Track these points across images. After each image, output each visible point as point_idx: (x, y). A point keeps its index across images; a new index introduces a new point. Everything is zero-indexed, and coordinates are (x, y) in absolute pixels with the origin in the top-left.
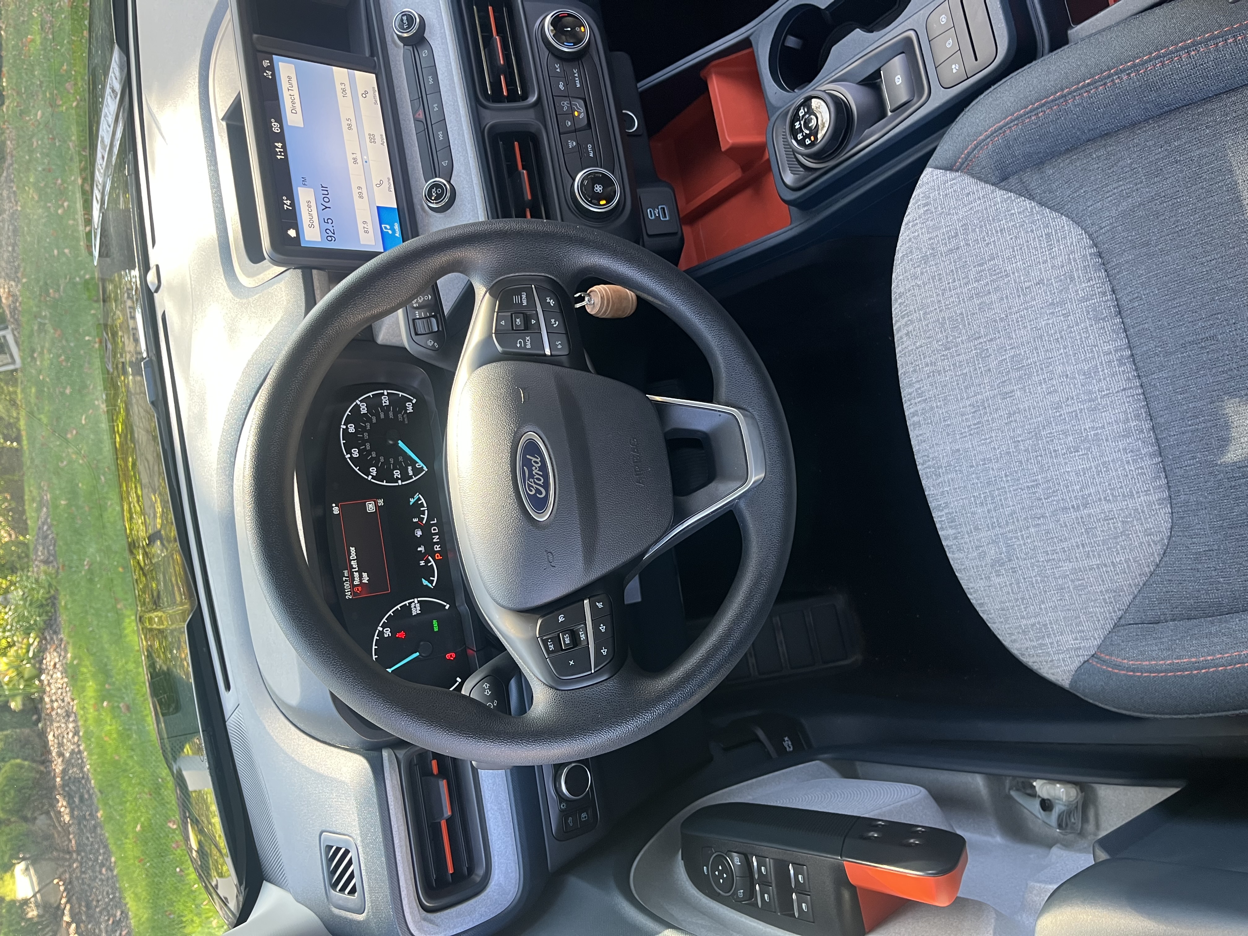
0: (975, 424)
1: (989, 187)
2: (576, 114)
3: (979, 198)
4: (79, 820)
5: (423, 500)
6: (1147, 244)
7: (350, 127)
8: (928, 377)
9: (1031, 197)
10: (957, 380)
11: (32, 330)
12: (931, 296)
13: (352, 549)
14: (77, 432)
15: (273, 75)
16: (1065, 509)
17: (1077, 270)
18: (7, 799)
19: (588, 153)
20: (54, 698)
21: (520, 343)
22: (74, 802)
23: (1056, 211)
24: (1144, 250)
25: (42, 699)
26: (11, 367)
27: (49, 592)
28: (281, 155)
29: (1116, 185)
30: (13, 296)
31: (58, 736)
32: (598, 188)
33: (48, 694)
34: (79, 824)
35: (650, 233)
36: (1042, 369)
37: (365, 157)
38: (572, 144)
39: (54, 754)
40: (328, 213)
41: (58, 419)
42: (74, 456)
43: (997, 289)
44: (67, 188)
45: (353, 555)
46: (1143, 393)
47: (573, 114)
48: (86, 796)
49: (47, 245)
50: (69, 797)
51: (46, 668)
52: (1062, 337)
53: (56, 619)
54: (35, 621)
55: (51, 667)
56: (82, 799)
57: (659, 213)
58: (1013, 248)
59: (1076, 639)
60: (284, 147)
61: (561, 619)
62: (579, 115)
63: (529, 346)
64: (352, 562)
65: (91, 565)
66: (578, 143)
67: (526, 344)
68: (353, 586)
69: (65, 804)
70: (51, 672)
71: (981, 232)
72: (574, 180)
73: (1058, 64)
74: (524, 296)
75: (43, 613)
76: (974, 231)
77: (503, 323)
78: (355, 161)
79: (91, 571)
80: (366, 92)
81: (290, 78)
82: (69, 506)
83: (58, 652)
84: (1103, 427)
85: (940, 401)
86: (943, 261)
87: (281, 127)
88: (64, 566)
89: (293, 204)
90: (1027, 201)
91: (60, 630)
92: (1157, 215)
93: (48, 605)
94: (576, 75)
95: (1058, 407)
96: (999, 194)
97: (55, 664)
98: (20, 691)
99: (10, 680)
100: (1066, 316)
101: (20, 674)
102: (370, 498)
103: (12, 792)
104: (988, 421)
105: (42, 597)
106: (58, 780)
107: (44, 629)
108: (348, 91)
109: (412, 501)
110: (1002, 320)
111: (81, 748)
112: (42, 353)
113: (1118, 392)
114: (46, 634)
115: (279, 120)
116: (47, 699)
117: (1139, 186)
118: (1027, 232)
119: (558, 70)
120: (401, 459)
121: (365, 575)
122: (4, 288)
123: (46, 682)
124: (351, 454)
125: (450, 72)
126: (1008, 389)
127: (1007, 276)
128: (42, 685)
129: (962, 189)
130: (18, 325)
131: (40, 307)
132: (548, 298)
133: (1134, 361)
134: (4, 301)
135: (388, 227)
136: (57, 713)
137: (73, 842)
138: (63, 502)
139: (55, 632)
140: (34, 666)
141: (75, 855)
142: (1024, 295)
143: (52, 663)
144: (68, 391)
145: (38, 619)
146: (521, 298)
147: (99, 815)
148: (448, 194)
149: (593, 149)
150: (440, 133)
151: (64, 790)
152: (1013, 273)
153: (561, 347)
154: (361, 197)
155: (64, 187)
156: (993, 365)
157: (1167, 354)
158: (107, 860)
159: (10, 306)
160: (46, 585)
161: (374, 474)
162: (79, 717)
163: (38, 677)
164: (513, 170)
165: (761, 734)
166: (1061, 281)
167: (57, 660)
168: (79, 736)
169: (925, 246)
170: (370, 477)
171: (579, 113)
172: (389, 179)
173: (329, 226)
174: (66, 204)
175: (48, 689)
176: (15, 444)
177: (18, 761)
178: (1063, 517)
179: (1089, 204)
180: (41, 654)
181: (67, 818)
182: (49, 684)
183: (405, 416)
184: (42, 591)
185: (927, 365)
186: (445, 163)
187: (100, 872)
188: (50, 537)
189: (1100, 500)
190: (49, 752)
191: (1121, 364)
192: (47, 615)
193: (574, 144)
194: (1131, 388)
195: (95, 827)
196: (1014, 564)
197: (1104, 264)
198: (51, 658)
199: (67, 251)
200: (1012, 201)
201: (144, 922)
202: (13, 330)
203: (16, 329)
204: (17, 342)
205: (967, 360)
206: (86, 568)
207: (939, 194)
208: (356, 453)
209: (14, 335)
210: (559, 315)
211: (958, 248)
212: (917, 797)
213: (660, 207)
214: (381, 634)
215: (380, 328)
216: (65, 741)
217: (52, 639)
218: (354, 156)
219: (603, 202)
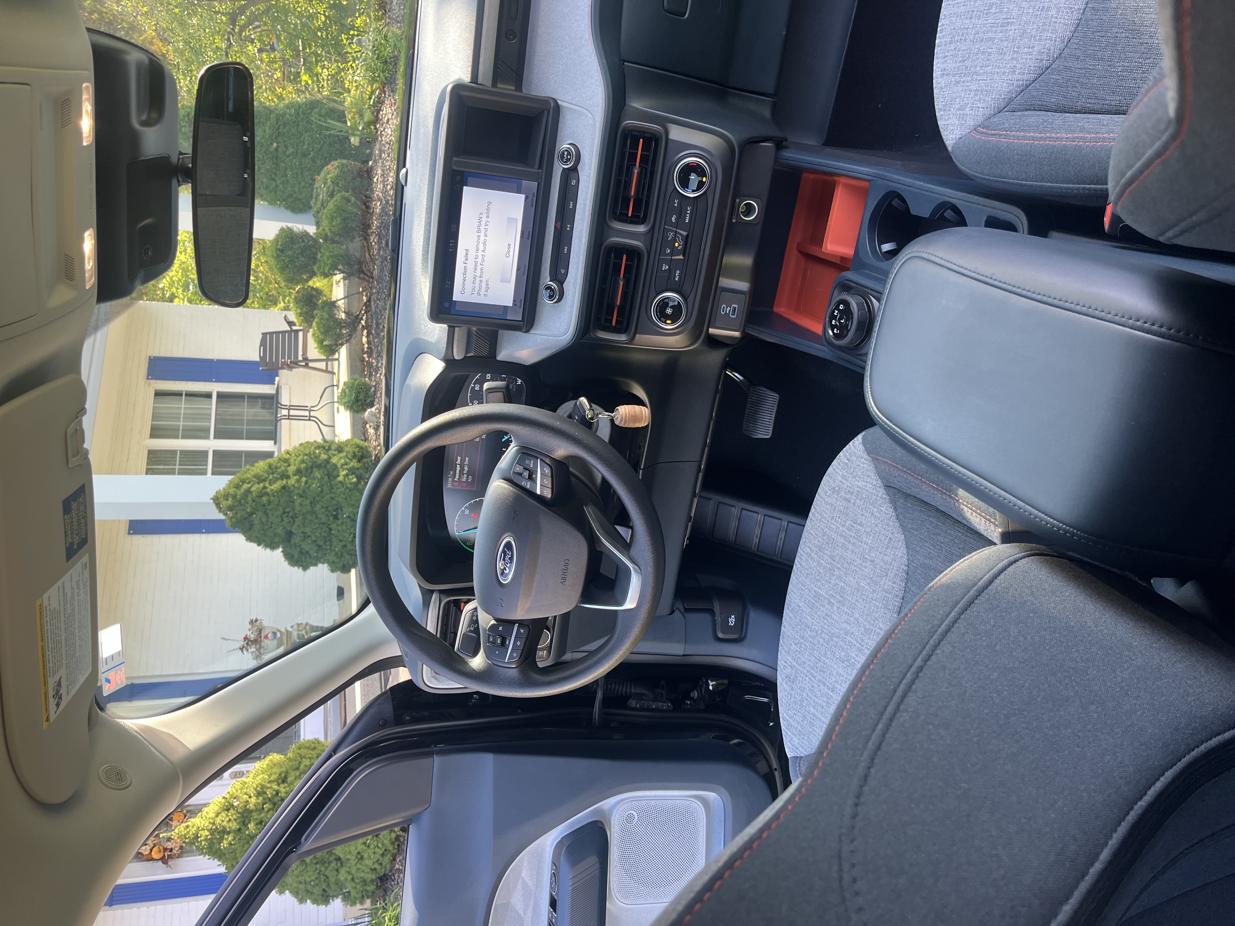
1: (879, 483)
2: (677, 245)
3: (872, 484)
9: (895, 509)
12: (827, 514)
13: (459, 458)
16: (824, 684)
17: (891, 572)
19: (675, 277)
20: (382, 149)
21: (524, 483)
22: (382, 243)
23: (901, 529)
25: (374, 145)
28: (452, 249)
29: (930, 547)
32: (669, 311)
33: (379, 143)
36: (850, 607)
38: (665, 267)
39: (375, 195)
43: (854, 544)
47: (674, 244)
50: (378, 238)
51: (382, 120)
54: (379, 74)
55: (385, 121)
56: (386, 245)
57: (729, 311)
58: (872, 529)
63: (528, 487)
64: (457, 467)
66: (669, 268)
68: (453, 481)
69: (375, 240)
71: (863, 504)
72: (658, 295)
74: (532, 462)
75: (386, 69)
76: (861, 500)
90: (892, 510)
94: (689, 212)
95: (846, 633)
96: (882, 492)
100: (874, 591)
101: (361, 116)
104: (817, 607)
105: (388, 55)
107: (385, 84)
109: (505, 438)
110: (847, 563)
114: (386, 89)
116: (377, 148)
118: (882, 527)
119: (676, 205)
123: (379, 132)
124: (473, 403)
125: (585, 206)
126: (833, 601)
129: (867, 470)
139: (393, 91)
140: (372, 113)
145: (381, 73)
149: (680, 275)
150: (566, 247)
152: (865, 544)
153: (548, 494)
156: (833, 581)
163: (375, 124)
166: (881, 570)
169: (838, 483)
171: (679, 245)
172: (525, 265)
175: (380, 139)
177: (347, 194)
179: (916, 543)
180: (380, 105)
182: (381, 135)
183: (514, 386)
184: (388, 49)
186: (563, 271)
190: (372, 191)
192: (389, 73)
193: (667, 267)
196: (794, 686)
197: (906, 580)
198: (386, 112)
200: (886, 502)
207: (856, 460)
208: (476, 403)
211: (849, 501)
213: (732, 306)
214: (463, 512)
216: (384, 189)
217: (388, 95)
219: (668, 322)
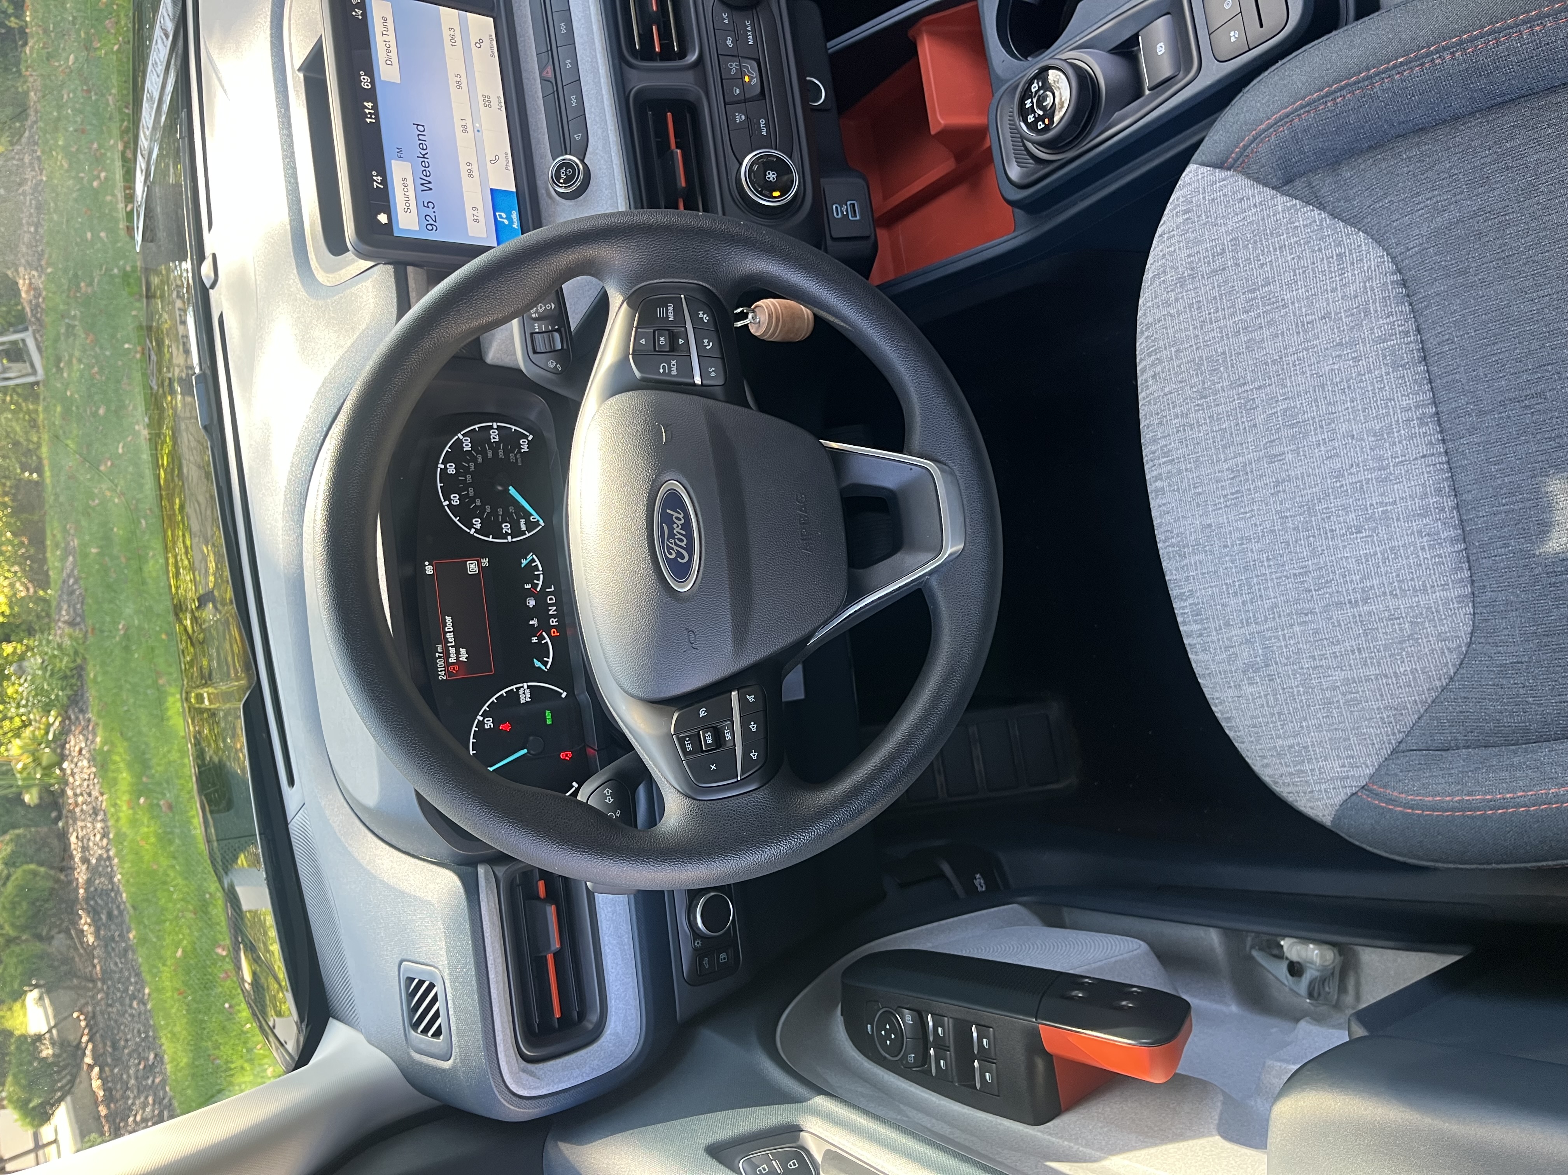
0: (1232, 494)
1: (1268, 192)
2: (747, 79)
3: (1255, 205)
4: (107, 942)
5: (538, 562)
6: (1464, 272)
7: (459, 85)
8: (1178, 432)
9: (1322, 207)
10: (1214, 437)
11: (58, 334)
12: (1186, 330)
13: (448, 619)
14: (112, 464)
15: (364, 14)
16: (1339, 605)
17: (1374, 302)
18: (18, 913)
19: (761, 130)
20: (78, 791)
21: (664, 367)
22: (101, 919)
23: (1351, 225)
24: (1460, 280)
25: (63, 792)
26: (31, 379)
27: (75, 661)
28: (371, 118)
29: (1429, 195)
30: (35, 289)
31: (83, 837)
32: (771, 176)
33: (71, 786)
34: (106, 946)
35: (835, 236)
36: (1322, 427)
37: (477, 125)
38: (740, 118)
39: (77, 860)
40: (428, 196)
41: (89, 445)
42: (108, 494)
43: (1271, 323)
44: (105, 154)
45: (449, 626)
46: (1448, 462)
47: (742, 78)
48: (116, 912)
49: (77, 226)
50: (94, 913)
51: (70, 755)
52: (1349, 387)
53: (82, 695)
54: (57, 696)
55: (76, 754)
56: (110, 916)
57: (847, 211)
58: (1294, 271)
59: (1344, 766)
60: (375, 107)
61: (702, 713)
62: (750, 80)
63: (674, 373)
64: (448, 635)
65: (127, 628)
66: (747, 117)
67: (671, 369)
68: (448, 664)
69: (89, 921)
70: (75, 760)
71: (1255, 249)
72: (741, 164)
73: (1364, 36)
74: (671, 309)
75: (66, 686)
76: (1246, 247)
77: (643, 341)
78: (465, 129)
79: (127, 637)
80: (481, 41)
81: (385, 20)
82: (101, 554)
83: (84, 735)
84: (1395, 503)
85: (1190, 463)
86: (1204, 285)
87: (373, 82)
88: (93, 629)
89: (384, 182)
90: (1317, 212)
91: (87, 708)
92: (1480, 235)
93: (73, 676)
94: (749, 28)
95: (1339, 476)
96: (1281, 201)
97: (81, 750)
98: (37, 782)
99: (25, 768)
100: (1357, 359)
101: (37, 761)
102: (472, 557)
103: (25, 905)
104: (1249, 490)
105: (66, 667)
106: (81, 891)
107: (68, 707)
108: (458, 38)
109: (524, 562)
110: (1274, 362)
111: (111, 853)
112: (69, 363)
113: (1416, 459)
114: (70, 712)
115: (370, 73)
116: (70, 793)
117: (1458, 197)
118: (1313, 251)
119: (726, 21)
120: (511, 509)
121: (463, 651)
122: (24, 279)
123: (68, 772)
124: (450, 500)
125: (588, 18)
126: (1277, 450)
127: (1285, 306)
128: (64, 775)
129: (1234, 193)
130: (41, 325)
131: (68, 304)
132: (701, 313)
133: (1439, 420)
134: (23, 295)
135: (504, 215)
136: (82, 810)
137: (98, 968)
138: (94, 550)
139: (82, 711)
140: (54, 751)
141: (99, 984)
142: (1305, 331)
143: (77, 749)
144: (101, 412)
145: (60, 693)
146: (667, 310)
147: (131, 936)
148: (581, 177)
149: (767, 125)
150: (573, 97)
151: (87, 903)
152: (1293, 303)
153: (715, 374)
154: (470, 176)
155: (101, 154)
156: (1260, 418)
157: (1481, 413)
158: (139, 991)
159: (31, 301)
160: (72, 653)
161: (478, 526)
162: (109, 816)
163: (59, 764)
164: (664, 149)
165: (946, 868)
166: (1352, 315)
167: (83, 745)
168: (108, 839)
169: (1182, 264)
170: (473, 530)
171: (751, 79)
172: (506, 154)
173: (430, 211)
174: (103, 175)
175: (71, 780)
176: (35, 475)
177: (32, 866)
178: (1336, 614)
179: (1394, 217)
180: (64, 737)
181: (91, 939)
182: (73, 774)
183: (518, 456)
184: (66, 659)
185: (1177, 416)
186: (578, 137)
187: (131, 1006)
188: (77, 592)
189: (1384, 594)
190: (71, 857)
191: (1422, 424)
192: (72, 689)
193: (743, 117)
194: (1433, 455)
195: (126, 951)
196: (1272, 670)
197: (1408, 296)
198: (75, 743)
199: (103, 234)
200: (1297, 211)
201: (182, 1068)
202: (34, 333)
203: (38, 331)
204: (39, 348)
205: (1227, 412)
206: (122, 632)
207: (1204, 198)
208: (456, 499)
209: (36, 339)
210: (714, 335)
211: (1224, 269)
212: (1135, 952)
213: (849, 203)
214: (481, 724)
215: (490, 343)
216: (91, 844)
217: (77, 718)
218: (464, 123)
219: (776, 194)
